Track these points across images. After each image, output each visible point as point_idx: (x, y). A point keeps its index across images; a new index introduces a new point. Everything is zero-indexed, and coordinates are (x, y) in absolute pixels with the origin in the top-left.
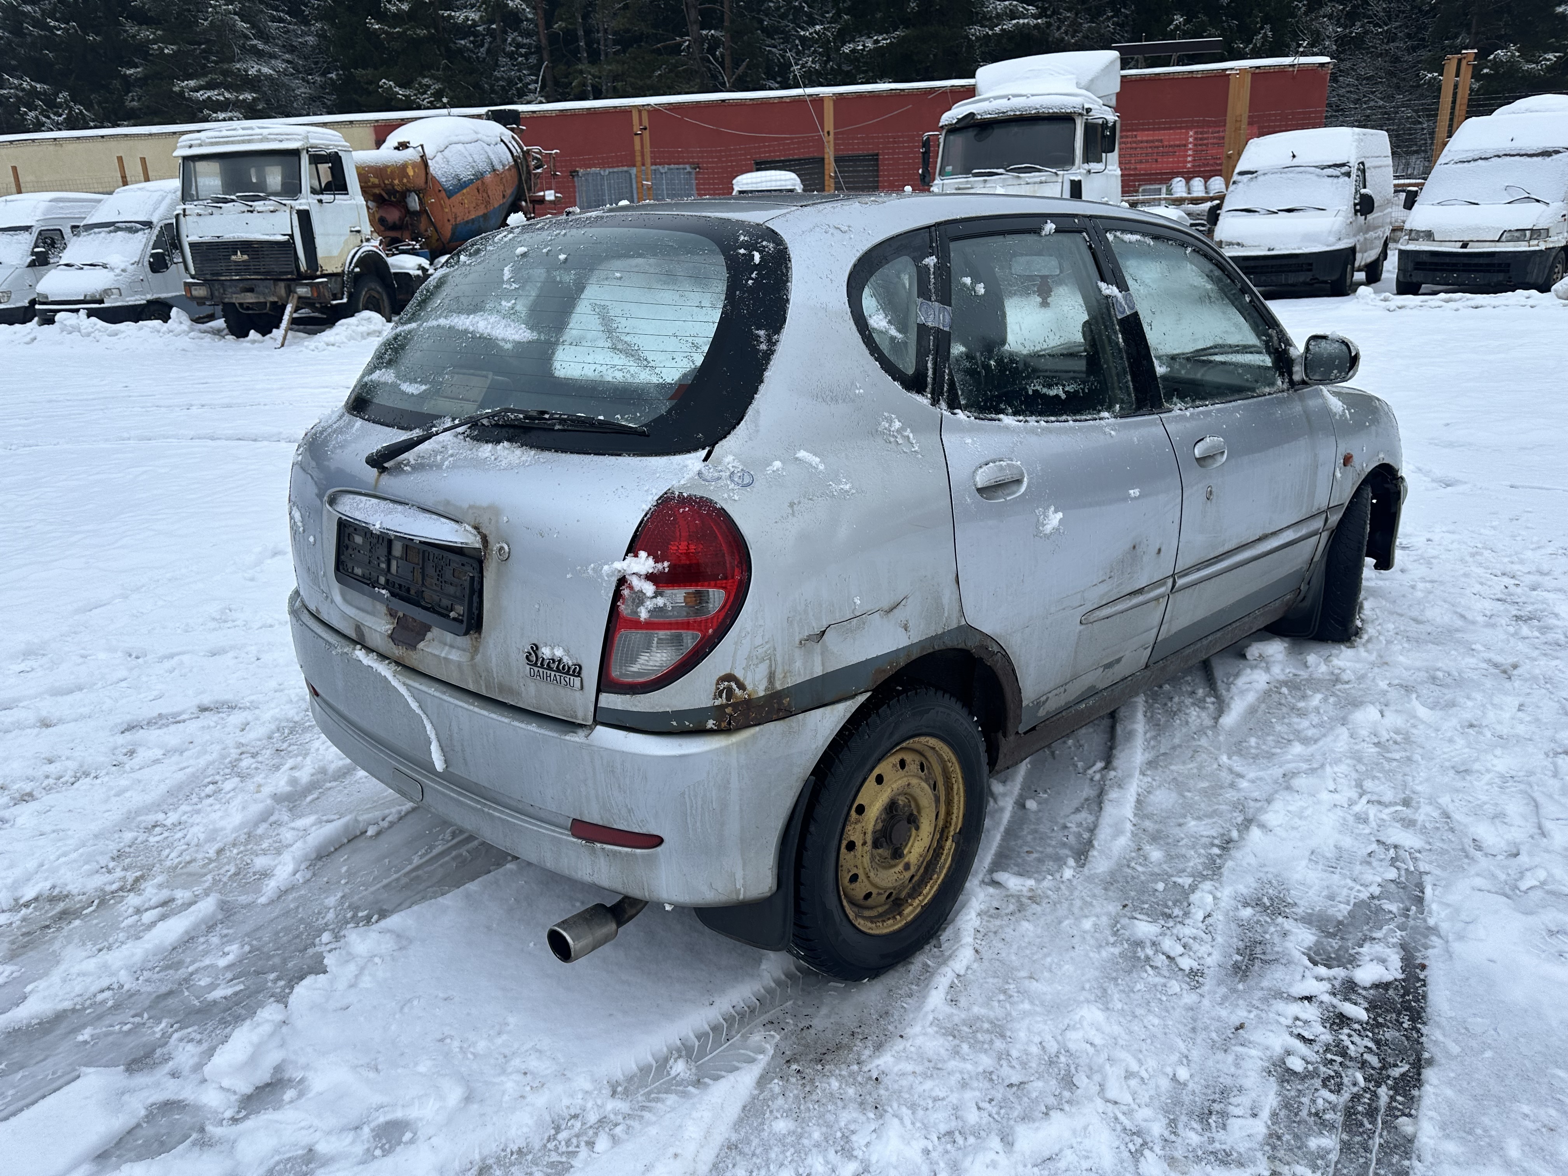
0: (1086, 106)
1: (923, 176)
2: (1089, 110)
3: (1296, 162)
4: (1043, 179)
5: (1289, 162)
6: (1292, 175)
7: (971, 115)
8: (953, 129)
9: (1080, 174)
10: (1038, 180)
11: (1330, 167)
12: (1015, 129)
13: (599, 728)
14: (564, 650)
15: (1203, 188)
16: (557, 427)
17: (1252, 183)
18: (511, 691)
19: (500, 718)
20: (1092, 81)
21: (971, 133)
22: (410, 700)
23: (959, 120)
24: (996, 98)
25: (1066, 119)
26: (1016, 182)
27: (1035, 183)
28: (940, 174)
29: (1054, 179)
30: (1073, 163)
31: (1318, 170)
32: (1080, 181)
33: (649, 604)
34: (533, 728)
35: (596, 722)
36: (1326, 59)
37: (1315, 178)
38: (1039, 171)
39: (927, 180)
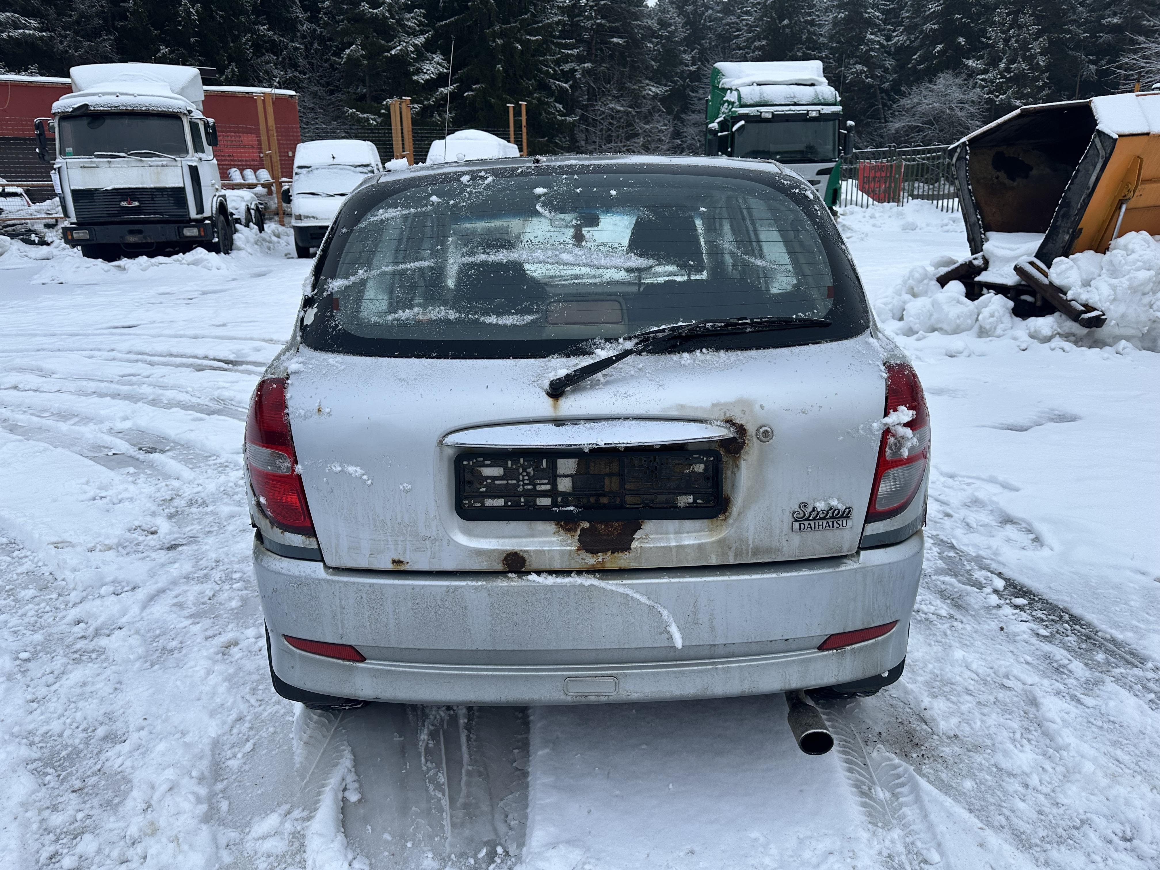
0: (188, 109)
1: (42, 156)
2: (190, 112)
3: (336, 161)
4: (165, 163)
5: (331, 161)
6: (335, 170)
7: (86, 106)
8: (65, 117)
9: (195, 161)
10: (160, 163)
11: (360, 166)
12: (126, 121)
13: (862, 553)
14: (838, 500)
15: (254, 177)
16: (748, 330)
17: (310, 175)
18: (769, 551)
19: (765, 576)
20: (183, 89)
21: (85, 122)
22: (637, 596)
23: (75, 110)
24: (104, 94)
25: (174, 117)
26: (139, 164)
27: (157, 166)
28: (60, 154)
29: (174, 163)
30: (187, 152)
31: (353, 168)
32: (196, 167)
33: (909, 444)
34: (805, 573)
35: (861, 548)
36: (293, 93)
37: (352, 174)
38: (159, 156)
39: (47, 158)
